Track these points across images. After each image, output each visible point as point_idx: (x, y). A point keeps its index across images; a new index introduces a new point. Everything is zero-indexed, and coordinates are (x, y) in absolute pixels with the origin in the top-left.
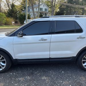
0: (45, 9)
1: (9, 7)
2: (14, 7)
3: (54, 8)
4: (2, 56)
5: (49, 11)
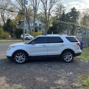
0: (40, 24)
1: (4, 22)
2: (10, 22)
3: (48, 23)
5: (43, 26)
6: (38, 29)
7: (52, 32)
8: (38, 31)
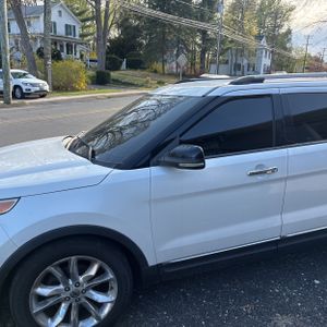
4: (73, 259)
5: (81, 36)
6: (62, 46)
7: (121, 63)
8: (63, 55)
